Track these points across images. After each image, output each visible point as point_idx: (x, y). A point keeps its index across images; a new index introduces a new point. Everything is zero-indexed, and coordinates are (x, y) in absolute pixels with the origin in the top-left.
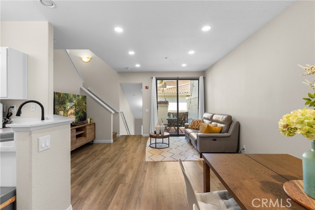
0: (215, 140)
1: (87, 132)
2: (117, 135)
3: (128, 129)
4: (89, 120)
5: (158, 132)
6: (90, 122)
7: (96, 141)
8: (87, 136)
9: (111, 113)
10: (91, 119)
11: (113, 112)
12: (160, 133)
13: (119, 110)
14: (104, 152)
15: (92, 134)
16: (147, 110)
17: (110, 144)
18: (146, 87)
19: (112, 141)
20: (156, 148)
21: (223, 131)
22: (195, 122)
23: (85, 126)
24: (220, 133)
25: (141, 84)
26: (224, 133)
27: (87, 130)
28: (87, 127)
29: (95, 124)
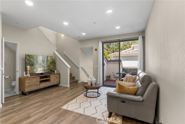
1: (52, 79)
2: (78, 82)
4: (56, 71)
5: (89, 84)
6: (57, 73)
7: (61, 85)
8: (52, 81)
9: (68, 67)
10: (57, 71)
12: (92, 85)
13: (79, 65)
15: (57, 80)
16: (96, 66)
17: (67, 87)
18: (95, 49)
19: (69, 86)
23: (50, 75)
28: (52, 76)
29: (60, 74)
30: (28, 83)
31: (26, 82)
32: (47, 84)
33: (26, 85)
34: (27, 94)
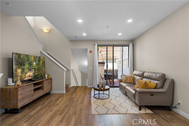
0: (152, 95)
1: (45, 86)
2: (69, 86)
3: (76, 82)
4: (46, 76)
5: (100, 86)
6: (48, 77)
7: (52, 92)
8: (45, 89)
9: (64, 70)
10: (48, 75)
11: (66, 70)
13: (70, 68)
14: (58, 102)
15: (49, 87)
16: (91, 68)
17: (63, 94)
18: (90, 51)
19: (65, 92)
20: (99, 99)
21: (158, 87)
22: (128, 77)
23: (43, 81)
24: (155, 88)
25: (87, 49)
26: (158, 89)
27: (44, 84)
28: (45, 82)
29: (51, 79)
30: (21, 94)
31: (19, 93)
32: (41, 93)
33: (20, 97)
34: (20, 110)
